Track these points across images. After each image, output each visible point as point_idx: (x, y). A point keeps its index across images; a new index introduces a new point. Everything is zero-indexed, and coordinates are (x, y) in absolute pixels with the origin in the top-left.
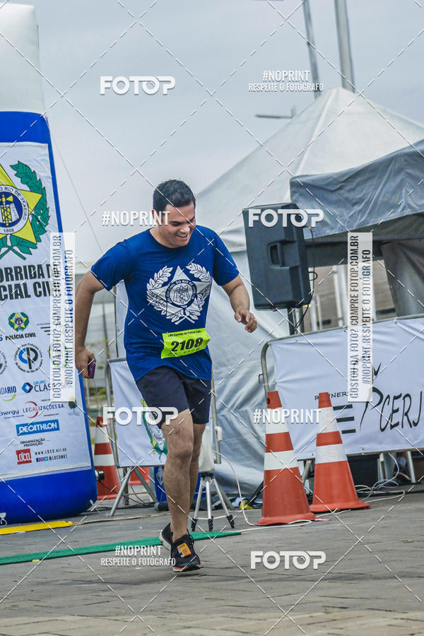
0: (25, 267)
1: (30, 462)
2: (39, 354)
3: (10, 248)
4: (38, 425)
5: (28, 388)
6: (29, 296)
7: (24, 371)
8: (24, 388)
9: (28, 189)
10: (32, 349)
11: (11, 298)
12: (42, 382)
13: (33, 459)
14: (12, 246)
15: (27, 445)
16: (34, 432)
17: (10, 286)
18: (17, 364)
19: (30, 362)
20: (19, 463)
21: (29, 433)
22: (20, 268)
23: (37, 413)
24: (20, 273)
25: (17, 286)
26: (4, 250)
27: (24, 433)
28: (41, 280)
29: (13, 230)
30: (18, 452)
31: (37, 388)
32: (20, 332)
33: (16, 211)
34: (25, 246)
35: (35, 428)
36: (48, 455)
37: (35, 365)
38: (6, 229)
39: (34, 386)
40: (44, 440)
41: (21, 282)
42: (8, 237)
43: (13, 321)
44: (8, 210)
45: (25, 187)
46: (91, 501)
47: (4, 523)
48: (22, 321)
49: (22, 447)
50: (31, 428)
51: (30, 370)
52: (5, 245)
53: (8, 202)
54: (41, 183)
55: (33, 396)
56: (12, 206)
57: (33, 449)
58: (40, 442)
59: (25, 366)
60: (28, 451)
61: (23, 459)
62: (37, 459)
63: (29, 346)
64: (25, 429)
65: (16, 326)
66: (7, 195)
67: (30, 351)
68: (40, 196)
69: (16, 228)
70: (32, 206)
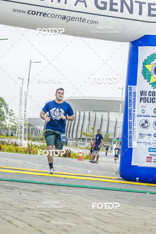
7: (155, 129)
8: (154, 135)
13: (152, 161)
15: (151, 156)
18: (153, 126)
21: (153, 151)
27: (151, 151)
43: (155, 111)
47: (137, 182)
49: (149, 156)
50: (154, 150)
57: (153, 157)
60: (151, 158)
62: (154, 161)
64: (152, 150)
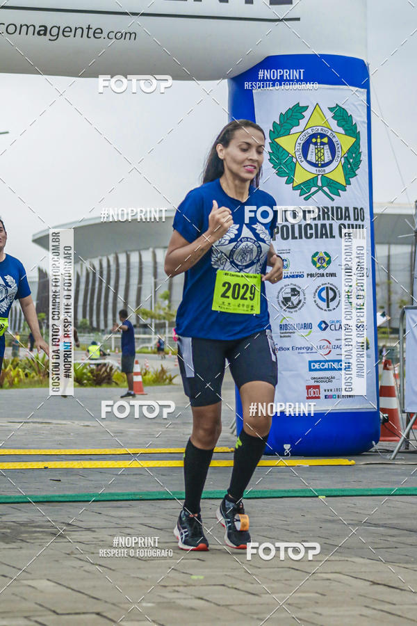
0: (332, 208)
1: (319, 398)
2: (338, 294)
3: (320, 188)
4: (330, 363)
5: (324, 326)
6: (334, 237)
7: (322, 309)
8: (320, 326)
9: (343, 132)
10: (331, 289)
11: (317, 237)
12: (338, 321)
13: (322, 396)
14: (322, 187)
16: (325, 369)
17: (316, 225)
18: (315, 301)
19: (328, 301)
20: (308, 398)
21: (321, 370)
22: (327, 208)
23: (330, 351)
24: (327, 213)
25: (324, 226)
26: (314, 189)
27: (316, 370)
28: (346, 222)
29: (324, 170)
30: (308, 387)
31: (333, 327)
32: (321, 271)
33: (329, 153)
34: (335, 188)
35: (326, 366)
36: (337, 393)
37: (332, 305)
38: (318, 169)
39: (329, 325)
40: (334, 378)
41: (327, 222)
42: (320, 177)
43: (316, 259)
44: (322, 151)
45: (341, 130)
46: (374, 442)
47: (288, 455)
48: (324, 260)
49: (312, 383)
50: (323, 366)
51: (327, 309)
52: (316, 185)
53: (323, 144)
54: (356, 128)
55: (327, 334)
56: (327, 147)
57: (323, 386)
58: (330, 380)
59: (323, 305)
60: (318, 387)
61: (312, 395)
62: (326, 396)
63: (329, 286)
64: (317, 366)
65: (318, 265)
66: (323, 136)
67: (329, 291)
68: (355, 140)
69: (327, 169)
70: (345, 150)
